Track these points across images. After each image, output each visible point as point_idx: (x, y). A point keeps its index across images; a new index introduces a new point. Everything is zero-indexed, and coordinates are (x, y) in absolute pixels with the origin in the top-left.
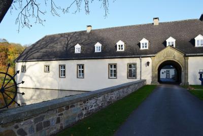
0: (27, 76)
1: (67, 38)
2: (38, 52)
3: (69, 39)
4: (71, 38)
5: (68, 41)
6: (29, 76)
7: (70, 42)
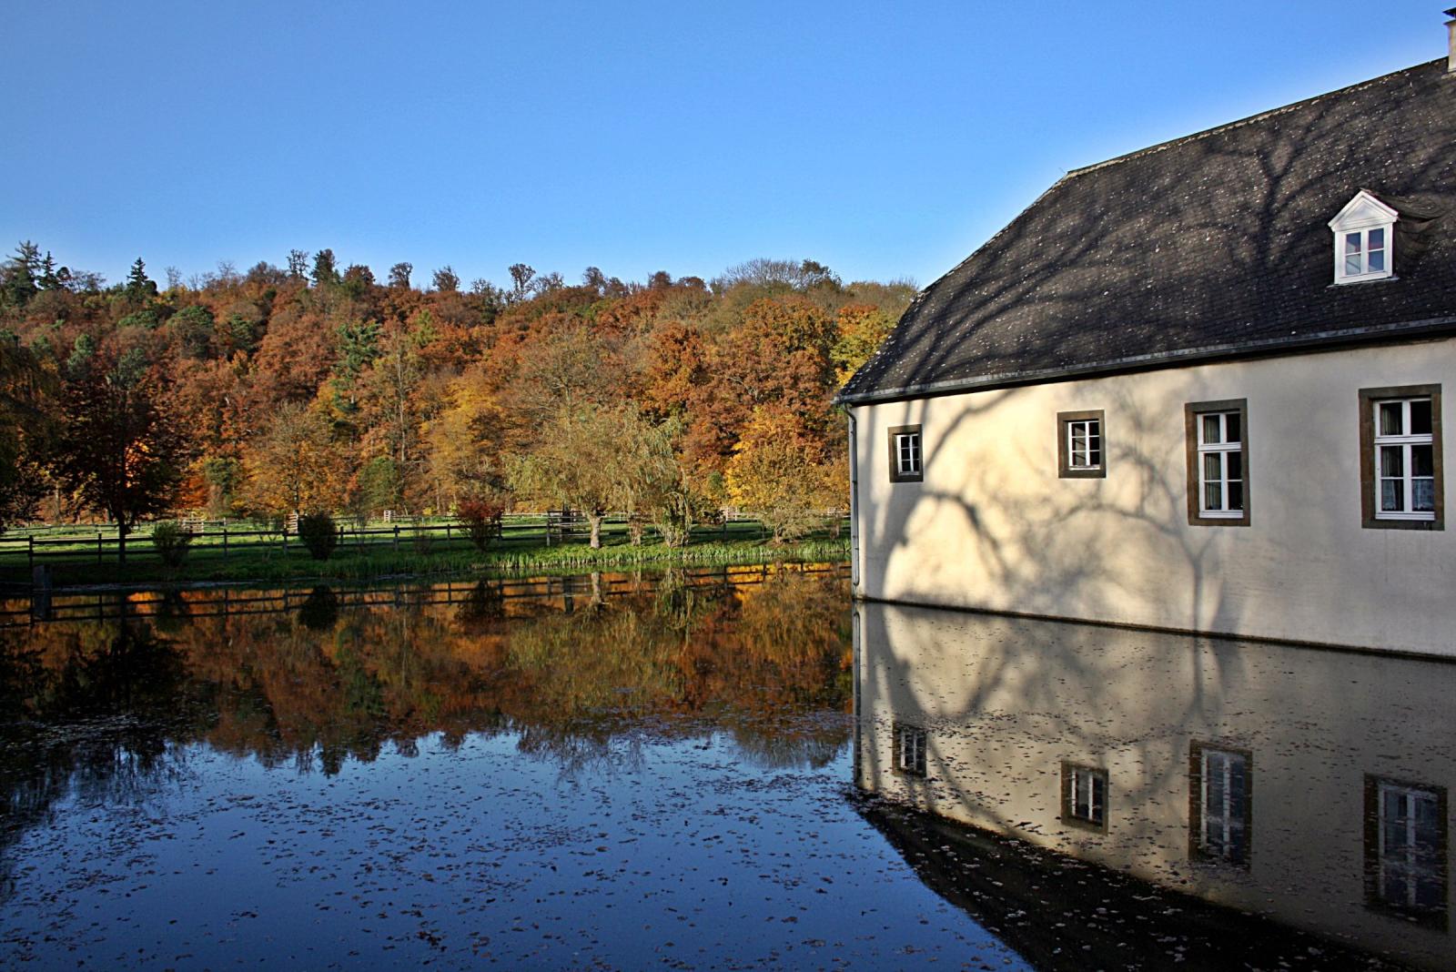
0: (940, 496)
1: (1264, 155)
2: (1019, 301)
3: (1278, 163)
4: (1297, 153)
5: (1275, 181)
6: (958, 499)
7: (1289, 185)
